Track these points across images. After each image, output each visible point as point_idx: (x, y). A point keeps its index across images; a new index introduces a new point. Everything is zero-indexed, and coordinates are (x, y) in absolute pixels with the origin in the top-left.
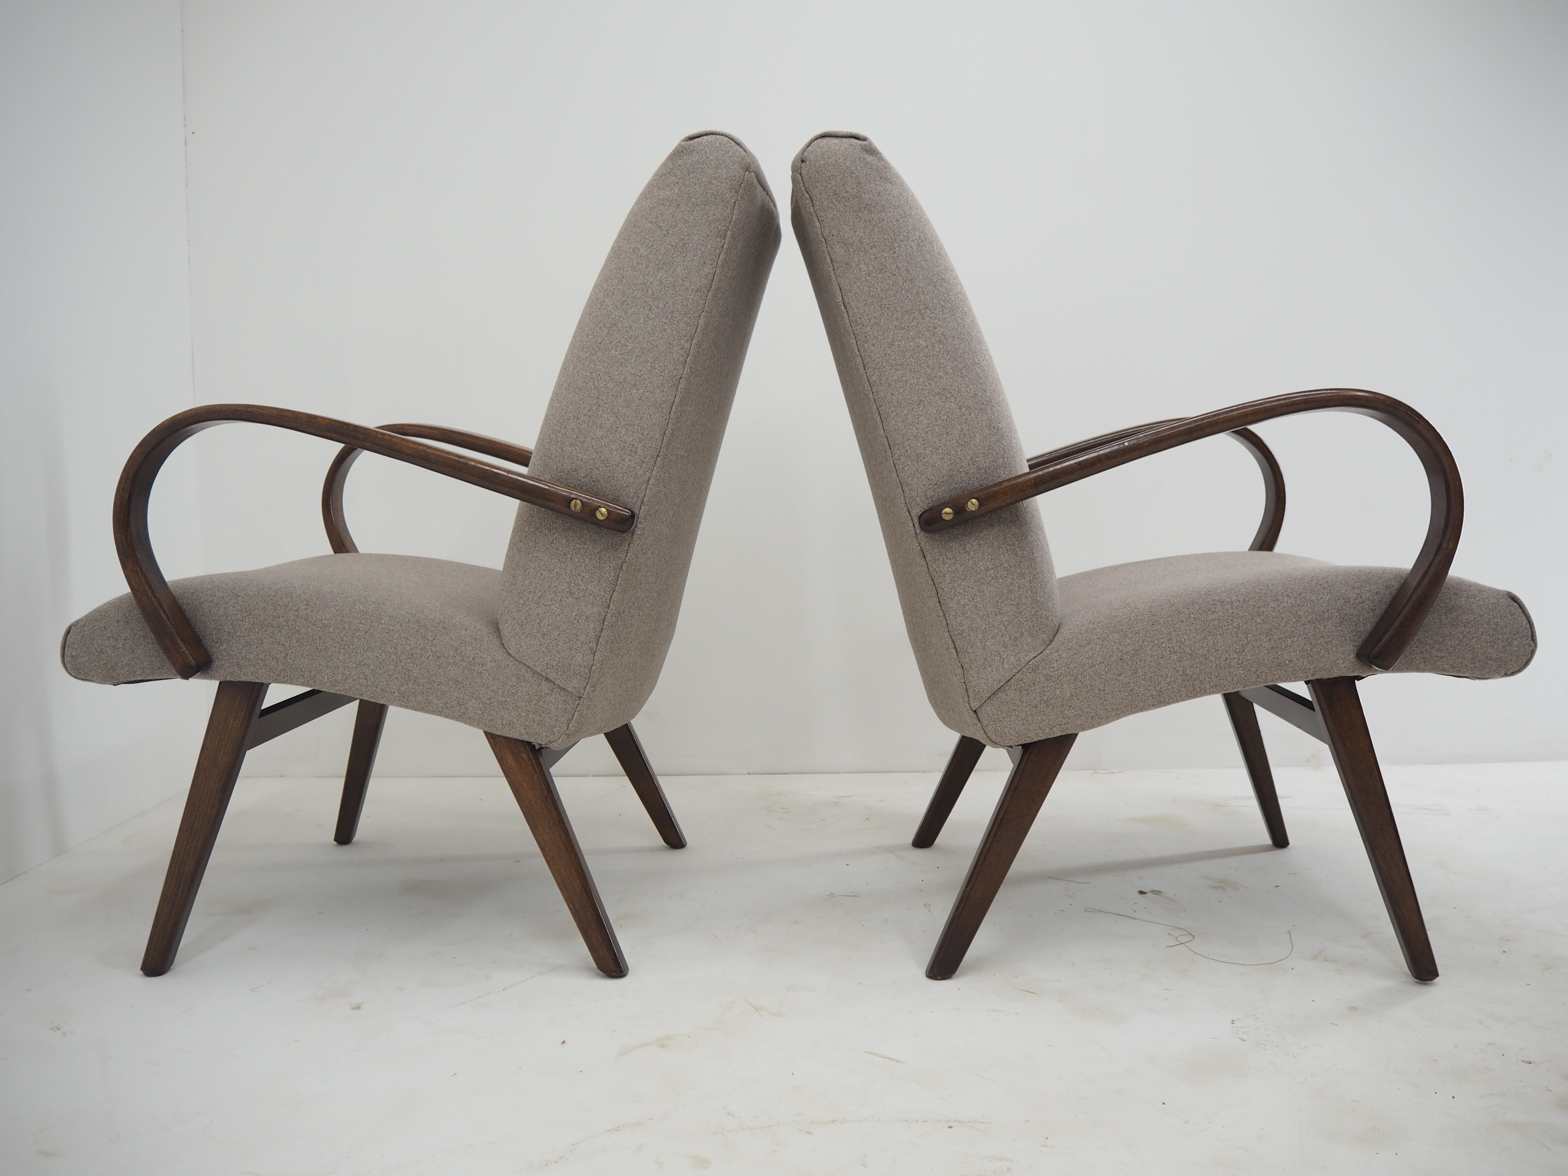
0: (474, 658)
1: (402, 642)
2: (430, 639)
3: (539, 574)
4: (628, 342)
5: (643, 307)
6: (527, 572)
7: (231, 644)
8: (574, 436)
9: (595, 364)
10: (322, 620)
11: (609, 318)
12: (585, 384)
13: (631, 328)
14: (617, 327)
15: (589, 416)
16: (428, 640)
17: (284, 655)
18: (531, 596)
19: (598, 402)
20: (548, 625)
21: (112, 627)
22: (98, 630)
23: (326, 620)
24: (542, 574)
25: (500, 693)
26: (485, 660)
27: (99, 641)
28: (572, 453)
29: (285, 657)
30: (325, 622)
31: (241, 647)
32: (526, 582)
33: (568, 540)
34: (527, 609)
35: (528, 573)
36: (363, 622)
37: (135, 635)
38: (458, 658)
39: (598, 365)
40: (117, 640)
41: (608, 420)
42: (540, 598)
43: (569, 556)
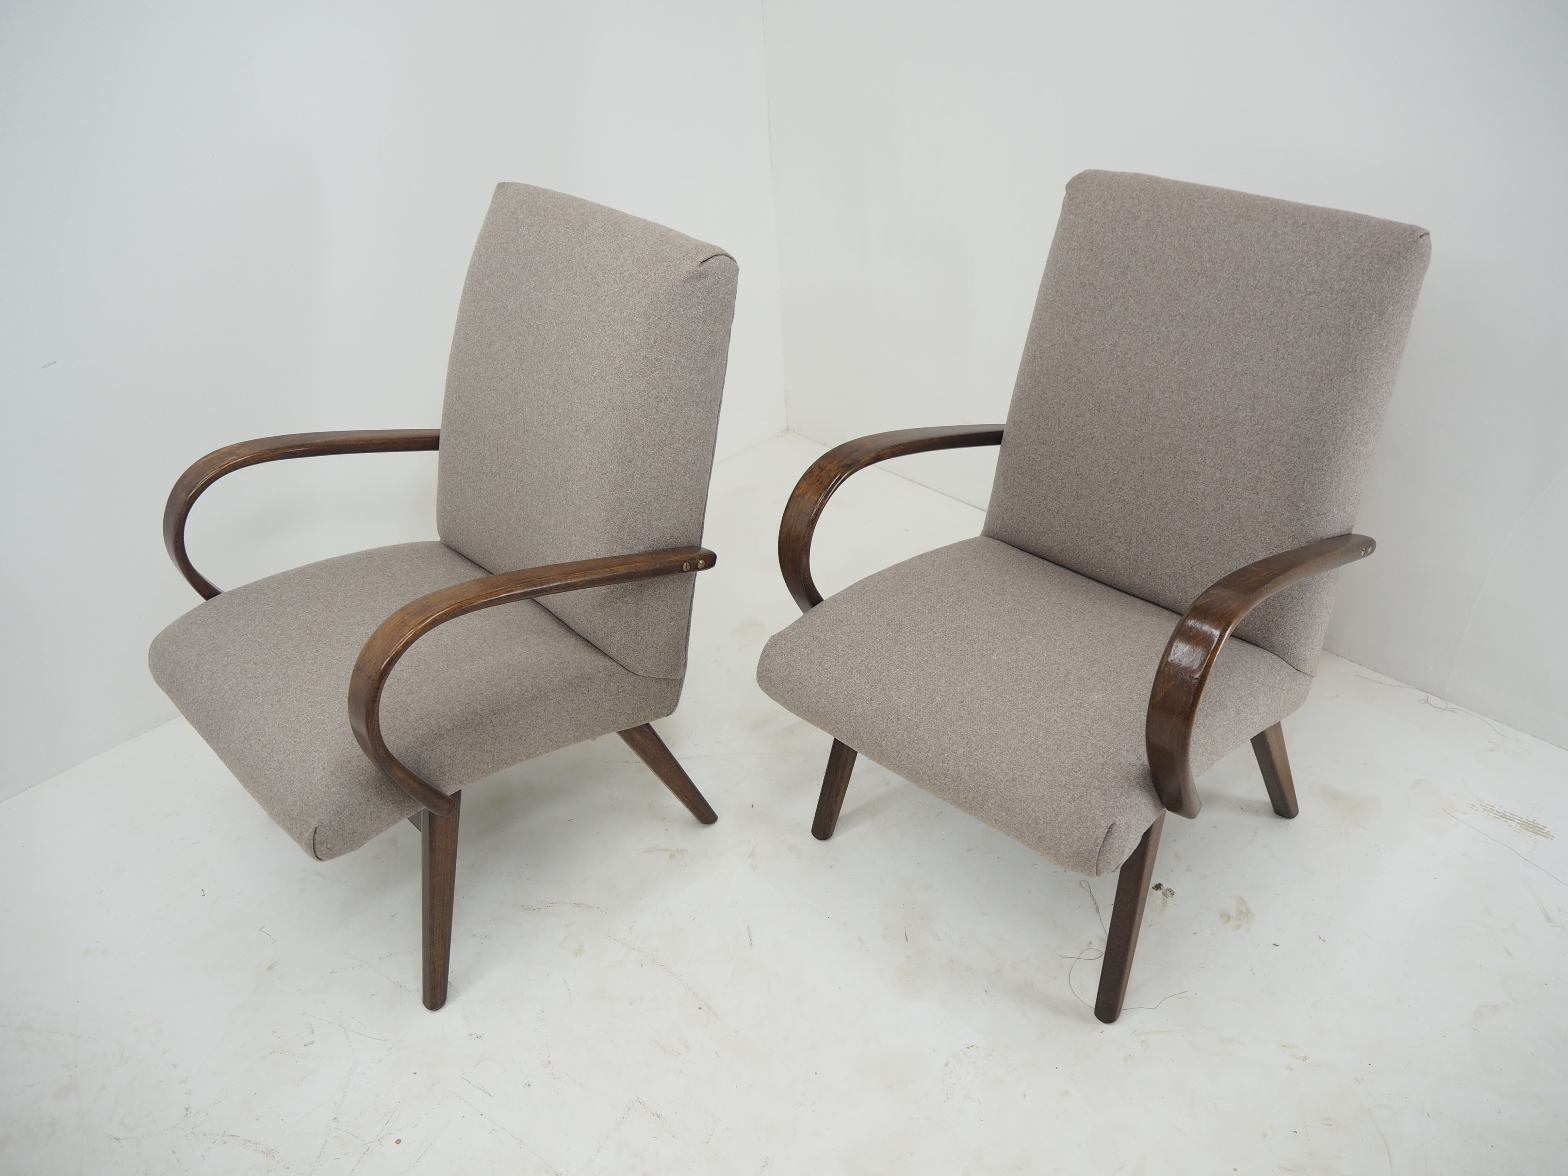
0: (618, 690)
1: (570, 705)
2: (586, 692)
3: (649, 616)
4: (686, 434)
5: (693, 406)
6: (639, 617)
7: (452, 772)
8: (658, 513)
9: (664, 457)
10: (511, 719)
11: (668, 420)
12: (659, 474)
13: (686, 423)
14: (676, 426)
15: (667, 496)
16: (585, 694)
17: (492, 757)
18: (646, 632)
19: (671, 484)
20: (662, 646)
21: (357, 811)
22: (346, 819)
23: (514, 718)
24: (651, 615)
25: (639, 703)
26: (625, 688)
27: (350, 826)
28: (658, 525)
29: (493, 758)
30: (515, 719)
31: (460, 769)
32: (640, 624)
33: (665, 585)
34: (645, 641)
35: (641, 618)
36: (539, 705)
37: (378, 806)
38: (608, 695)
39: (667, 457)
40: (365, 817)
41: (681, 494)
42: (653, 631)
43: (668, 595)
